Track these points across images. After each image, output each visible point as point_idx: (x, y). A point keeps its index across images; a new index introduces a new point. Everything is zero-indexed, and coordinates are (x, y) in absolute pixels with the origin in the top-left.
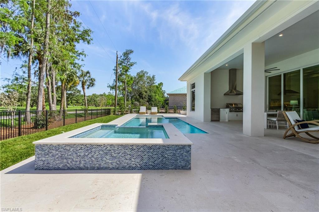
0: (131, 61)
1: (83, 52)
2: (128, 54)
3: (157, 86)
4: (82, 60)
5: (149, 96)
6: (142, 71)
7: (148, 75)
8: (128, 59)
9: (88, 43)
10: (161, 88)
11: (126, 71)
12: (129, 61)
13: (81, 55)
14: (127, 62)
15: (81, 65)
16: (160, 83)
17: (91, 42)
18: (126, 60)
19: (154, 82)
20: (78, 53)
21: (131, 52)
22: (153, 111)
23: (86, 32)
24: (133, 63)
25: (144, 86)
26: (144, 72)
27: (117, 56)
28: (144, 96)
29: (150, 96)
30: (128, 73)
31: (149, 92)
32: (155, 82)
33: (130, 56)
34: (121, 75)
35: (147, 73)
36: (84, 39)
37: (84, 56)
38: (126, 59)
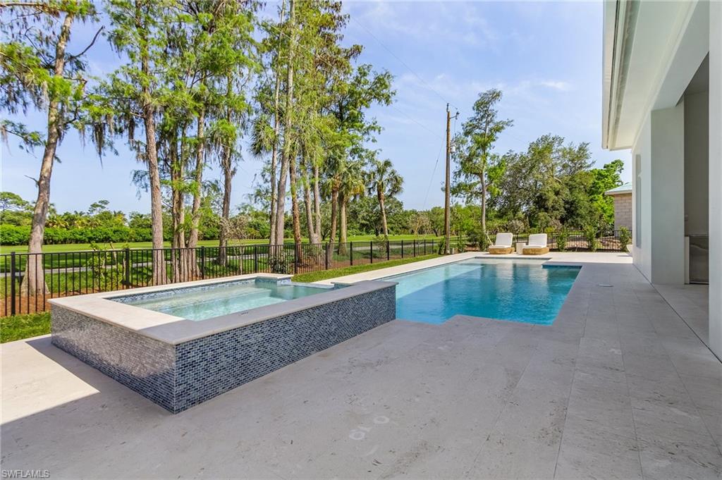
0: (496, 120)
1: (374, 124)
2: (487, 103)
3: (600, 174)
4: (373, 141)
5: (567, 202)
6: (545, 139)
7: (565, 145)
8: (488, 116)
9: (387, 101)
10: (617, 176)
11: (483, 146)
12: (491, 121)
13: (372, 132)
14: (485, 124)
15: (373, 150)
16: (613, 163)
17: (393, 98)
18: (484, 120)
19: (587, 161)
20: (364, 127)
21: (496, 95)
22: (532, 245)
23: (381, 82)
24: (503, 123)
25: (551, 177)
26: (551, 140)
27: (448, 116)
28: (550, 204)
29: (572, 203)
30: (491, 152)
31: (567, 191)
32: (589, 162)
33: (495, 106)
34: (469, 159)
35: (561, 141)
36: (378, 96)
37: (377, 131)
38: (482, 117)
